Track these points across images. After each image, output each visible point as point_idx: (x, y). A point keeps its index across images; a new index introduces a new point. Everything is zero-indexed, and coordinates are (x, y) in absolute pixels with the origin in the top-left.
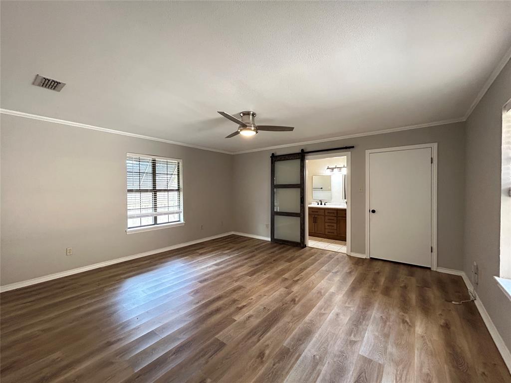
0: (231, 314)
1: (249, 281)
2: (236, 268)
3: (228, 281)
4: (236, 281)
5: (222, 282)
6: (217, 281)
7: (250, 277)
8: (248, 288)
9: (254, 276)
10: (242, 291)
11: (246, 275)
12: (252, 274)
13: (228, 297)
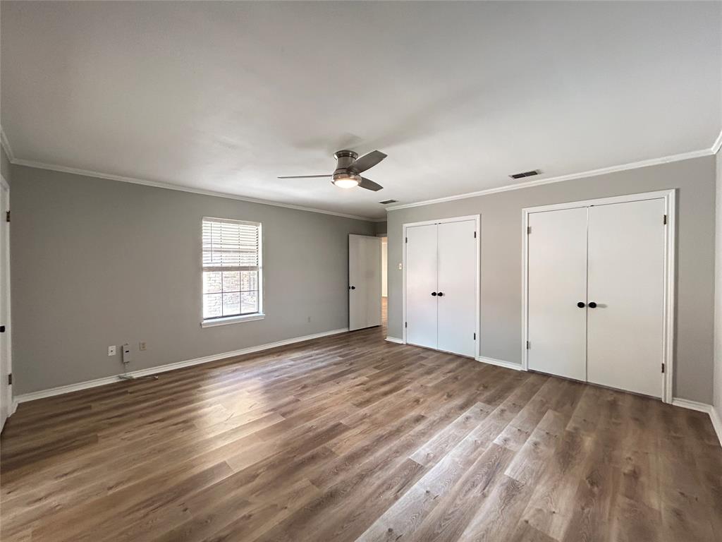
0: (370, 381)
1: (344, 415)
2: (366, 451)
3: (378, 415)
4: (365, 417)
5: (388, 414)
6: (398, 417)
7: (341, 422)
8: (349, 404)
9: (332, 423)
10: (357, 401)
11: (347, 428)
12: (336, 430)
13: (376, 394)
